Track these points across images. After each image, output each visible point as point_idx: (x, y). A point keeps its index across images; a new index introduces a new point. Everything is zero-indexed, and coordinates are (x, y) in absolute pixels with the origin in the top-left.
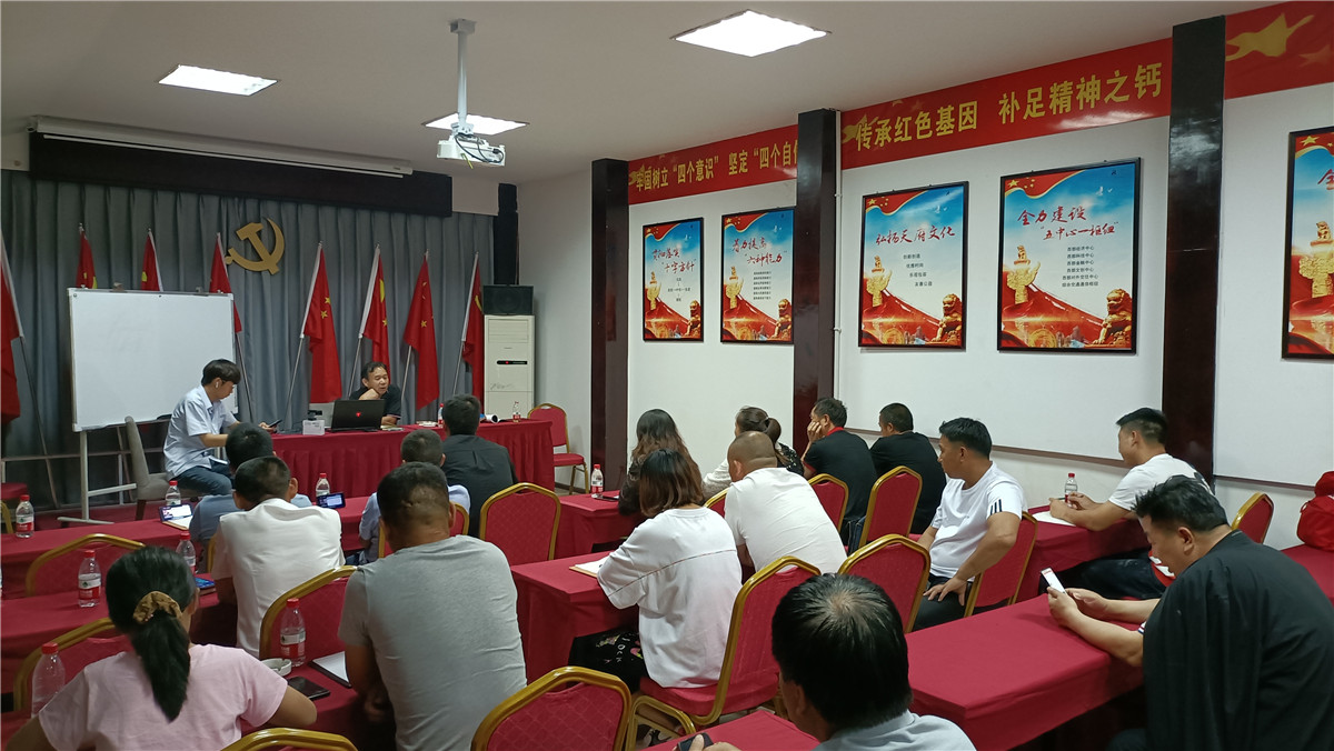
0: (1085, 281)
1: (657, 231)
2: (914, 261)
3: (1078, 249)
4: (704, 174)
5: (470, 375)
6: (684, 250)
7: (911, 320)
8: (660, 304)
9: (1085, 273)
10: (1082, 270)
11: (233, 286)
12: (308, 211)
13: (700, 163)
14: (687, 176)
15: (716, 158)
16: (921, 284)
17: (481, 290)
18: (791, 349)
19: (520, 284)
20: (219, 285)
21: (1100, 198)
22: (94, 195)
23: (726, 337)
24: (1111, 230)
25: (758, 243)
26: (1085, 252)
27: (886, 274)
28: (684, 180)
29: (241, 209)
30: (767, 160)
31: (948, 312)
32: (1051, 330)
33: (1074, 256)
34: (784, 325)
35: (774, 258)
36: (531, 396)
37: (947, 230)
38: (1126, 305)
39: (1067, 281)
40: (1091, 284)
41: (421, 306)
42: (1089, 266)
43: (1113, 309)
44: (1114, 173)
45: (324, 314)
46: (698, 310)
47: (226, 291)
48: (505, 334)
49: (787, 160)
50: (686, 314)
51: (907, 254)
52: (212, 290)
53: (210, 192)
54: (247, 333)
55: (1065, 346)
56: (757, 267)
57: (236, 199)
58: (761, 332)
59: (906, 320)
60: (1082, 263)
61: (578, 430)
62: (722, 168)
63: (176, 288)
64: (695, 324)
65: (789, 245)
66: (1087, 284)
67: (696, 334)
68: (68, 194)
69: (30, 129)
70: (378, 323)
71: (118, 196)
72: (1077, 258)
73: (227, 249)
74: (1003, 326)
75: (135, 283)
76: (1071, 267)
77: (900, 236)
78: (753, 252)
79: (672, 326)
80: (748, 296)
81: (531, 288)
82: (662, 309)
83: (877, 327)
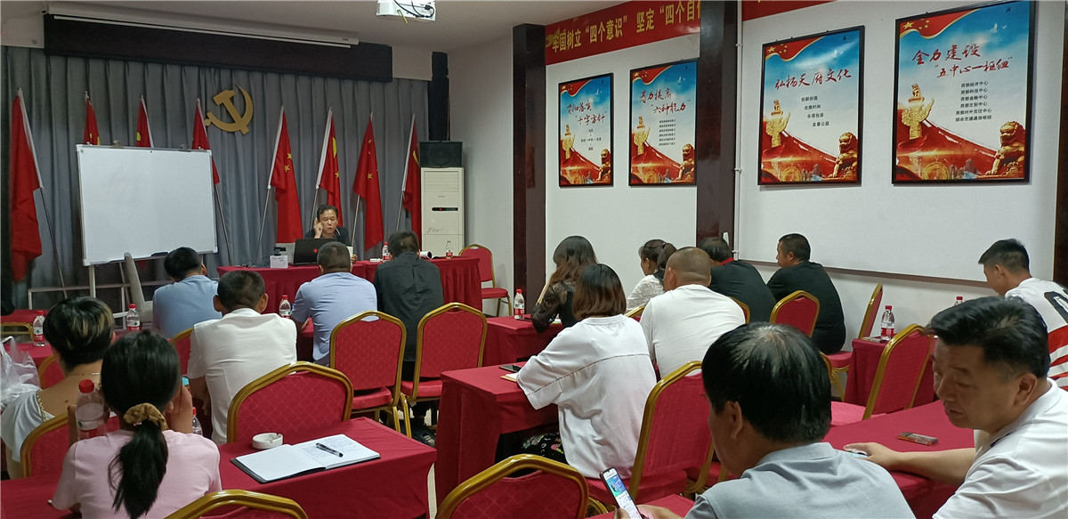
0: (978, 115)
1: (571, 88)
2: (812, 103)
3: (972, 85)
4: (614, 33)
5: (410, 221)
6: (596, 104)
7: (809, 159)
8: (574, 154)
9: (978, 108)
10: (976, 105)
11: (211, 143)
12: (272, 79)
13: (610, 23)
14: (599, 36)
15: (625, 18)
16: (819, 124)
17: (418, 145)
18: (694, 189)
19: (452, 140)
20: (200, 142)
21: (994, 35)
22: (96, 67)
23: (634, 181)
24: (1005, 65)
25: (664, 94)
26: (979, 87)
27: (785, 116)
28: (595, 40)
29: (217, 78)
30: (672, 17)
31: (844, 149)
32: (944, 162)
33: (967, 92)
34: (687, 168)
35: (679, 107)
36: (461, 238)
37: (843, 72)
38: (1020, 137)
39: (960, 116)
40: (985, 117)
41: (367, 160)
42: (982, 100)
43: (1006, 141)
44: (1009, 10)
45: (287, 168)
46: (608, 158)
47: (206, 147)
48: (439, 184)
49: (691, 15)
50: (598, 161)
51: (805, 97)
52: (194, 147)
53: (191, 64)
54: (224, 185)
55: (958, 177)
56: (662, 116)
57: (213, 70)
58: (666, 175)
59: (804, 159)
60: (976, 98)
61: (502, 267)
62: (630, 27)
63: (166, 145)
64: (605, 170)
65: (693, 93)
66: (980, 118)
67: (606, 179)
68: (76, 66)
69: (44, 12)
70: (332, 175)
71: (116, 68)
72: (970, 94)
73: (206, 112)
74: (897, 161)
75: (131, 142)
76: (965, 102)
77: (798, 80)
78: (659, 103)
79: (585, 173)
80: (654, 142)
81: (461, 143)
82: (576, 158)
83: (776, 166)
